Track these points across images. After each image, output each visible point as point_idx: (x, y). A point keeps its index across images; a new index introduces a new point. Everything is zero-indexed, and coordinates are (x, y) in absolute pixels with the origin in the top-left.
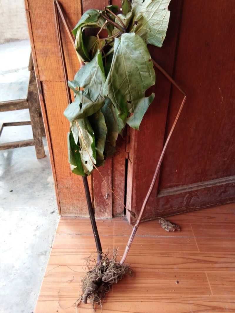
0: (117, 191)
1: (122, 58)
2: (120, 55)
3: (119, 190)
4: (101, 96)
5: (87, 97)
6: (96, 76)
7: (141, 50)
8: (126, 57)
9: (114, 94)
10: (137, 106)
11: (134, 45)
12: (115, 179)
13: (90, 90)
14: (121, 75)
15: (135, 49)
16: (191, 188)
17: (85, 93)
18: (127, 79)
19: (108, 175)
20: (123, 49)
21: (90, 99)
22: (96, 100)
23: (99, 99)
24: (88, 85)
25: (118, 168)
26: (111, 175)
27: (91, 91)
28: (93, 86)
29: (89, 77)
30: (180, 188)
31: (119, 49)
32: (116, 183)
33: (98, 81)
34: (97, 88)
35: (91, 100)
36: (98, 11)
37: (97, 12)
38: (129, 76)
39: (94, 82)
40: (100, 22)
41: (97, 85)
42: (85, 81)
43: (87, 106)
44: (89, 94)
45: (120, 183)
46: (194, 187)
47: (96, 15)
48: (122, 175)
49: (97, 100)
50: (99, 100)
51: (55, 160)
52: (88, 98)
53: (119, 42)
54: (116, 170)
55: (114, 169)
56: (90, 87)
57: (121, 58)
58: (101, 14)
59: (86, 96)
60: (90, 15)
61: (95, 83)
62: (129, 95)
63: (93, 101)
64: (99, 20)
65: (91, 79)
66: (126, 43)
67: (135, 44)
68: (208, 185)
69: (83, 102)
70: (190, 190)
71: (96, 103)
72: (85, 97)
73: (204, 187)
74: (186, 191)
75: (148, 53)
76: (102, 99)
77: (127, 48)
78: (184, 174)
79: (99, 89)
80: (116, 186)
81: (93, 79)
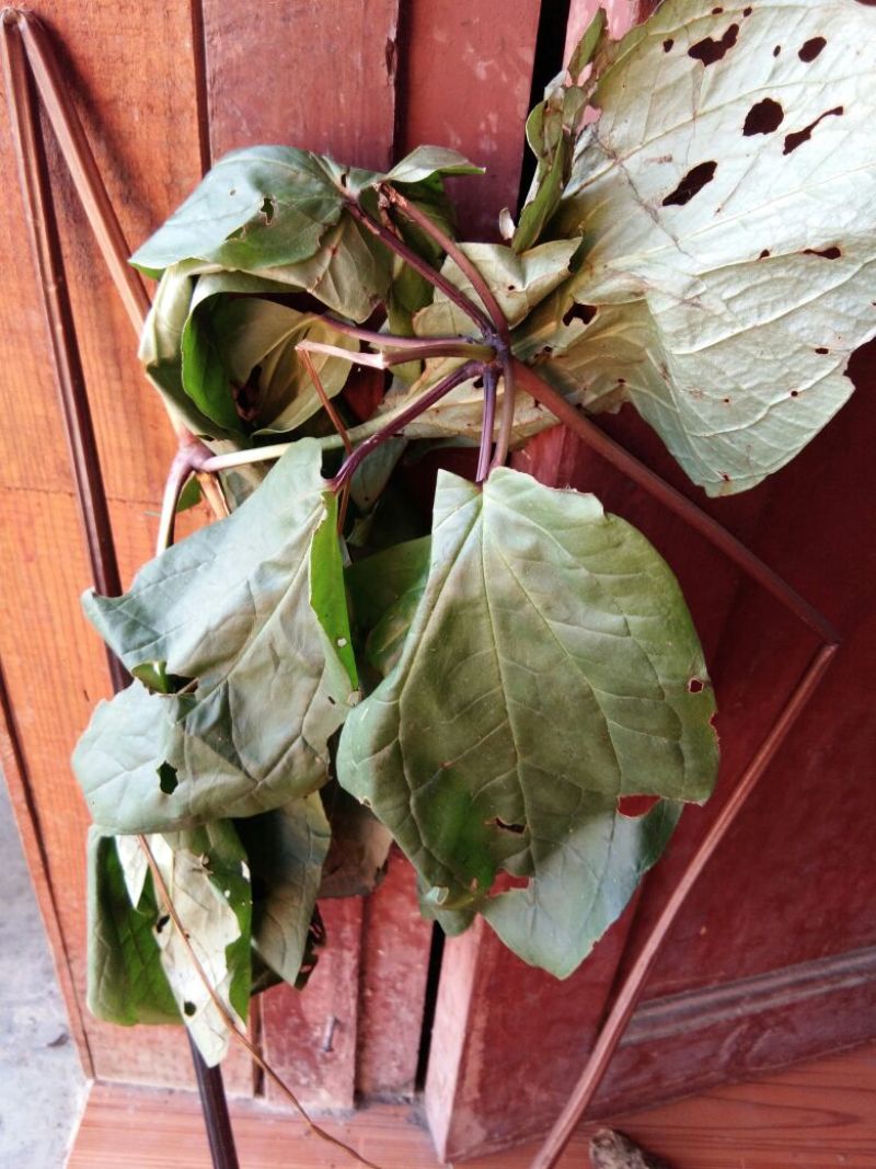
0: (386, 1005)
1: (484, 621)
2: (473, 604)
3: (394, 1000)
4: (305, 743)
5: (214, 746)
6: (287, 619)
7: (634, 613)
8: (514, 622)
9: (412, 802)
10: (558, 847)
11: (584, 572)
12: (377, 957)
13: (237, 695)
14: (468, 712)
15: (594, 595)
16: (765, 995)
17: (202, 716)
18: (507, 731)
19: (341, 945)
20: (495, 571)
21: (234, 760)
22: (274, 764)
23: (290, 761)
24: (228, 666)
25: (394, 913)
26: (356, 946)
27: (241, 703)
28: (255, 672)
29: (238, 621)
30: (709, 998)
31: (467, 564)
32: (382, 972)
33: (300, 657)
34: (288, 690)
35: (239, 765)
36: (336, 173)
37: (327, 181)
38: (525, 720)
39: (265, 656)
40: (332, 267)
41: (288, 674)
42: (206, 640)
43: (210, 791)
44: (225, 721)
45: (404, 976)
46: (780, 989)
47: (313, 210)
48: (416, 941)
49: (280, 766)
50: (287, 770)
51: (54, 861)
52: (220, 750)
53: (469, 507)
54: (386, 917)
55: (376, 917)
56: (238, 676)
57: (476, 617)
58: (348, 201)
59: (204, 738)
60: (268, 207)
61: (276, 660)
62: (509, 799)
63: (252, 768)
64: (328, 255)
65: (246, 630)
66: (525, 542)
67: (592, 570)
68: (845, 974)
69: (182, 763)
70: (758, 1007)
71: (268, 779)
72: (198, 743)
73: (826, 988)
74: (739, 1011)
75: (691, 641)
76: (311, 762)
77: (525, 570)
78: (739, 940)
79: (299, 701)
80: (383, 986)
81: (259, 638)
